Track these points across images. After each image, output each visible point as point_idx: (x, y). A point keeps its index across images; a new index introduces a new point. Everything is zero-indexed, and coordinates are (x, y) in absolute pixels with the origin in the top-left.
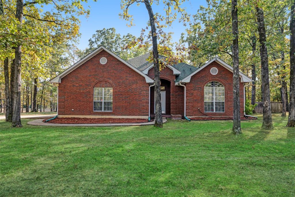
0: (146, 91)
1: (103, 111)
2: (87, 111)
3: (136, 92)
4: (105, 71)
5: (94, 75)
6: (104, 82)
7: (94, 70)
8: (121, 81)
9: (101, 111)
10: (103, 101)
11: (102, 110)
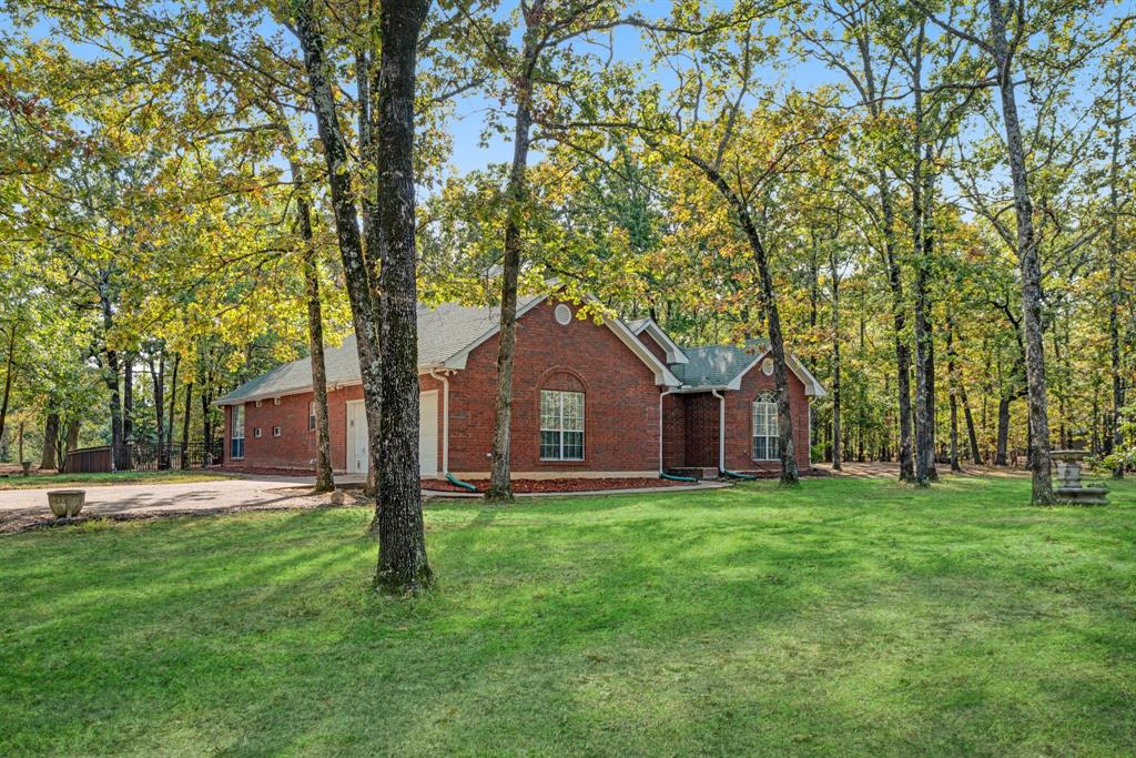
0: (654, 405)
1: (562, 459)
2: (527, 458)
3: (635, 409)
4: (567, 344)
5: (542, 353)
6: (566, 376)
7: (541, 339)
8: (604, 376)
9: (556, 459)
10: (562, 430)
11: (559, 457)
